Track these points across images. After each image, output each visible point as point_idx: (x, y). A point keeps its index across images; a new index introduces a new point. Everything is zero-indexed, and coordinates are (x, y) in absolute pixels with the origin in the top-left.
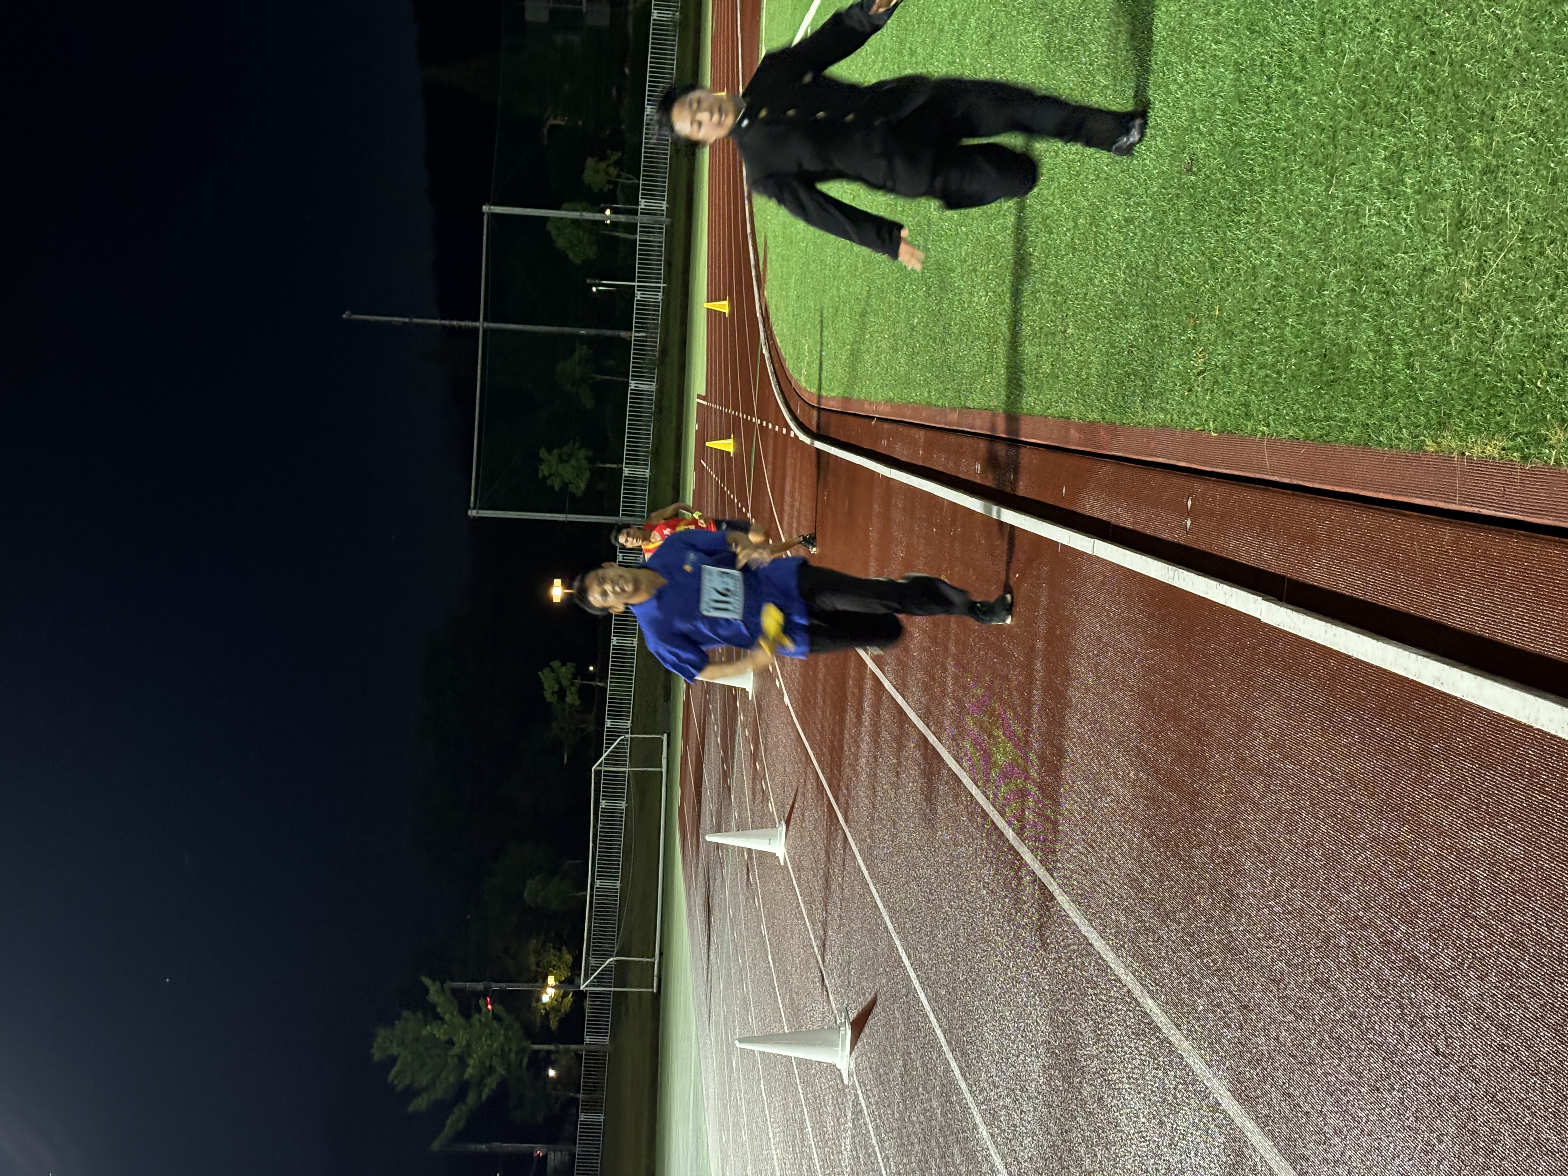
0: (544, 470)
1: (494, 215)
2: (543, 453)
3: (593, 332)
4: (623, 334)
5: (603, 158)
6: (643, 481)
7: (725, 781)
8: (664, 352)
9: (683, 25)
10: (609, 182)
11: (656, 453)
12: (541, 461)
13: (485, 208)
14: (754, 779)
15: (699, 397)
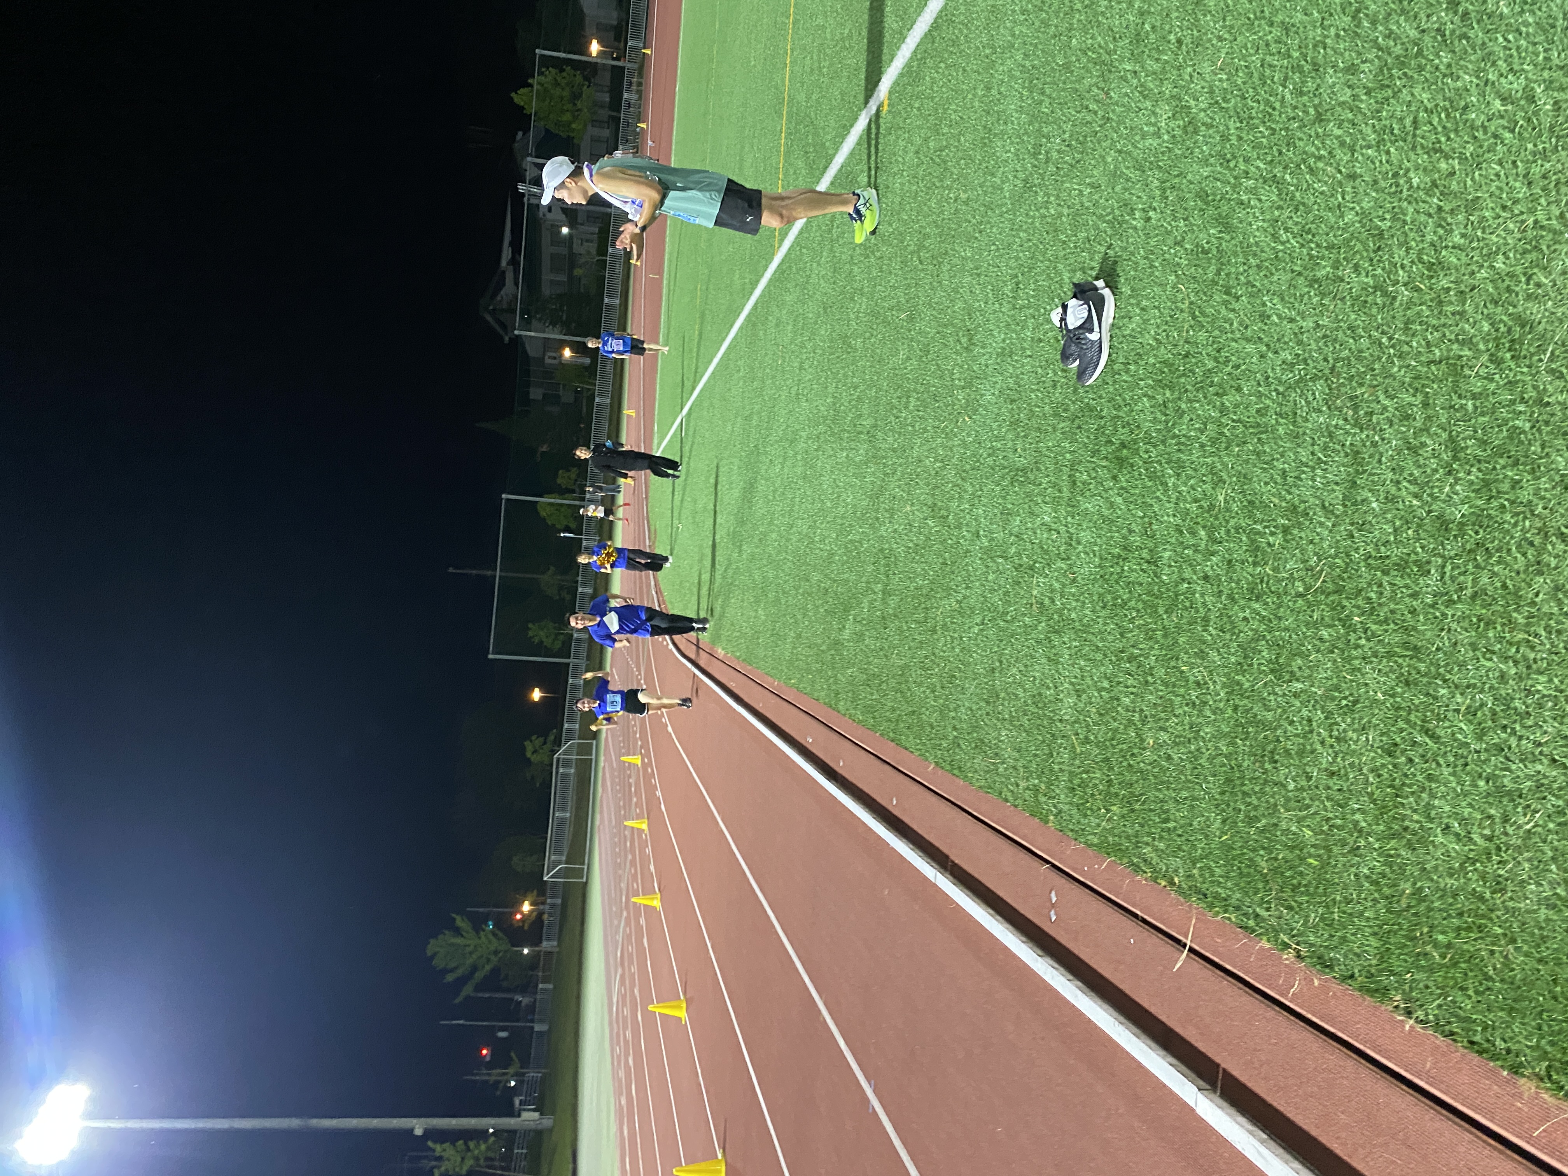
0: (531, 634)
1: (508, 500)
2: (530, 625)
5: (568, 471)
9: (612, 406)
12: (529, 629)
13: (504, 496)
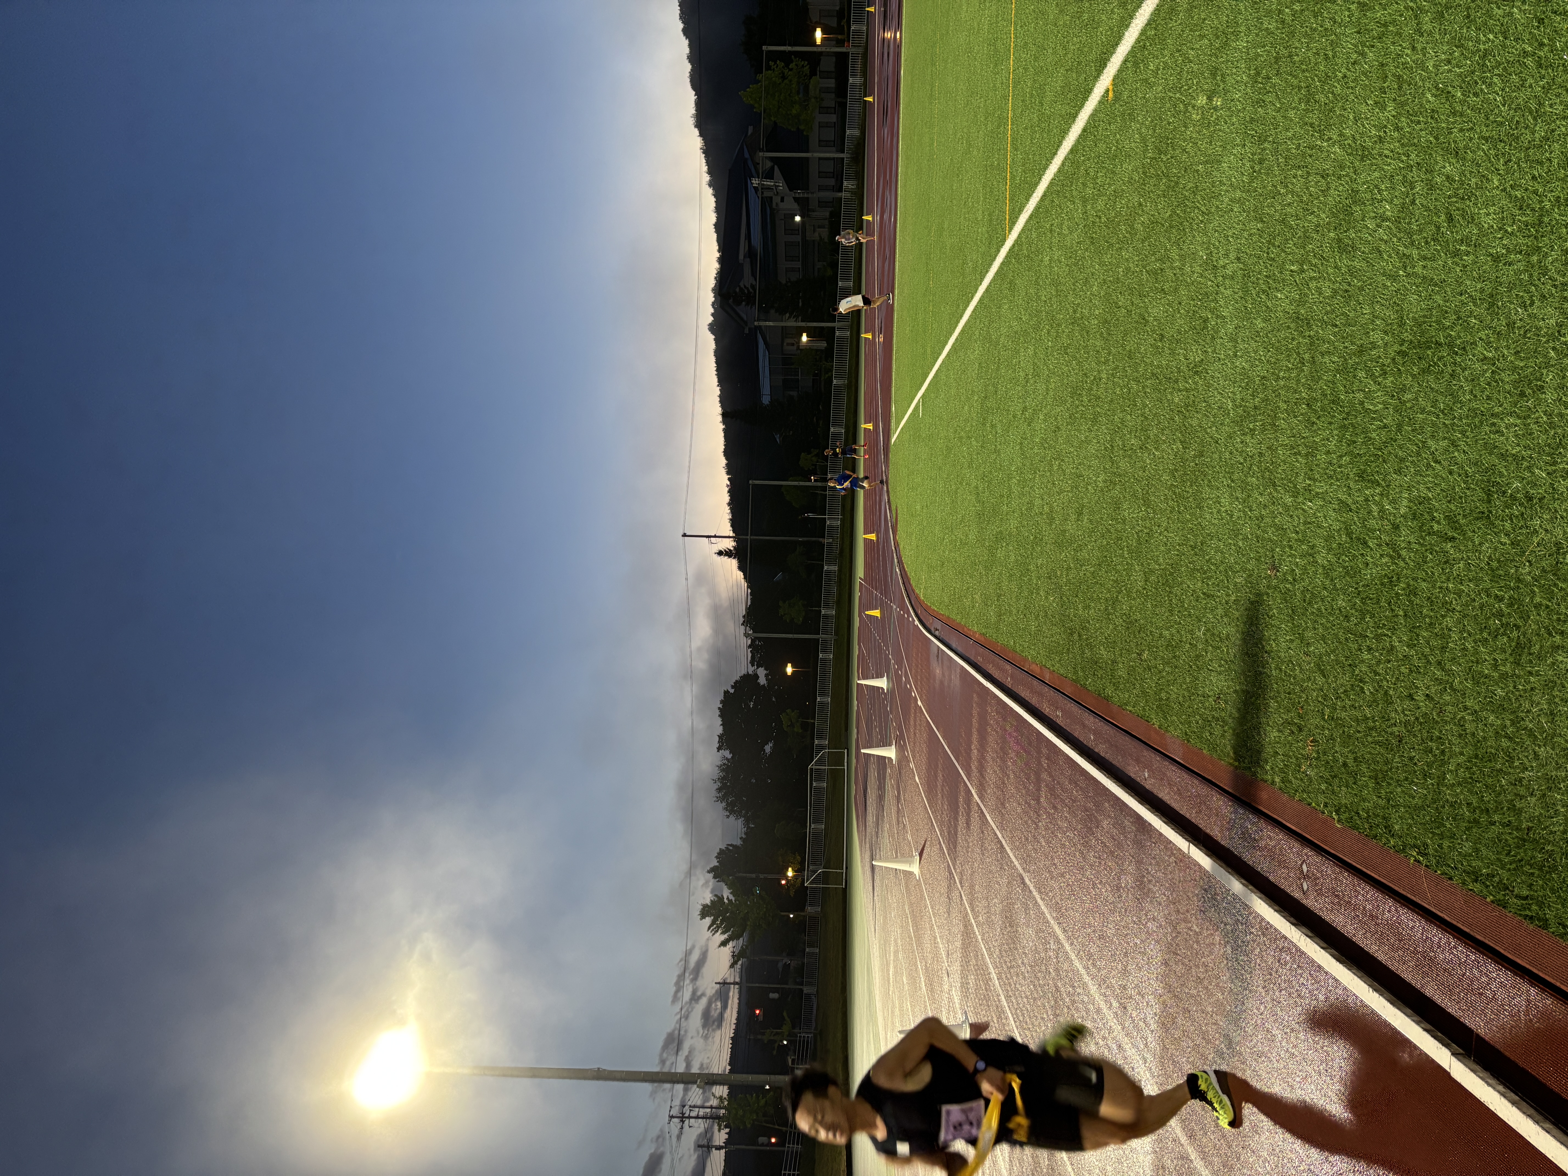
0: (782, 612)
1: (754, 485)
2: (781, 603)
3: (805, 539)
4: (821, 540)
5: (809, 453)
6: (832, 616)
7: (880, 802)
8: (842, 551)
9: (849, 386)
10: (813, 465)
11: (838, 603)
12: (781, 607)
14: (898, 812)
15: (860, 578)
